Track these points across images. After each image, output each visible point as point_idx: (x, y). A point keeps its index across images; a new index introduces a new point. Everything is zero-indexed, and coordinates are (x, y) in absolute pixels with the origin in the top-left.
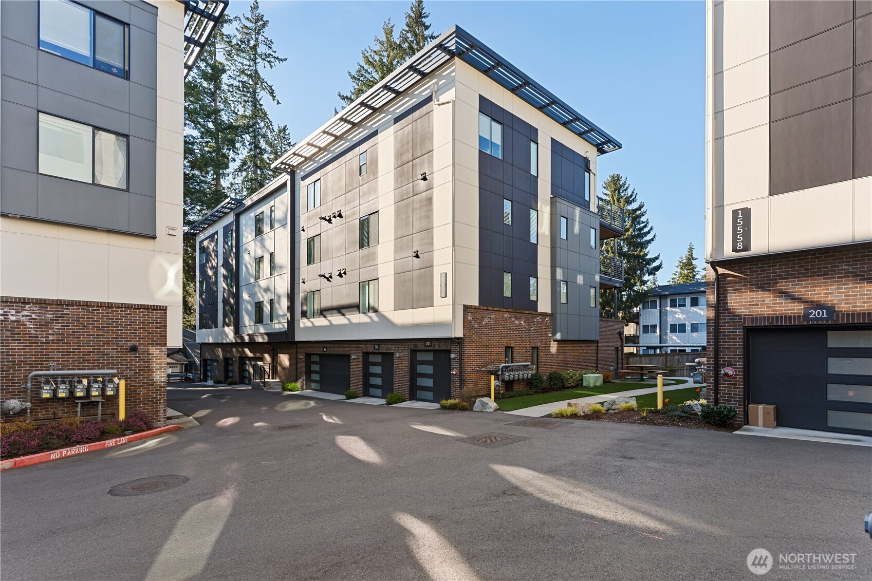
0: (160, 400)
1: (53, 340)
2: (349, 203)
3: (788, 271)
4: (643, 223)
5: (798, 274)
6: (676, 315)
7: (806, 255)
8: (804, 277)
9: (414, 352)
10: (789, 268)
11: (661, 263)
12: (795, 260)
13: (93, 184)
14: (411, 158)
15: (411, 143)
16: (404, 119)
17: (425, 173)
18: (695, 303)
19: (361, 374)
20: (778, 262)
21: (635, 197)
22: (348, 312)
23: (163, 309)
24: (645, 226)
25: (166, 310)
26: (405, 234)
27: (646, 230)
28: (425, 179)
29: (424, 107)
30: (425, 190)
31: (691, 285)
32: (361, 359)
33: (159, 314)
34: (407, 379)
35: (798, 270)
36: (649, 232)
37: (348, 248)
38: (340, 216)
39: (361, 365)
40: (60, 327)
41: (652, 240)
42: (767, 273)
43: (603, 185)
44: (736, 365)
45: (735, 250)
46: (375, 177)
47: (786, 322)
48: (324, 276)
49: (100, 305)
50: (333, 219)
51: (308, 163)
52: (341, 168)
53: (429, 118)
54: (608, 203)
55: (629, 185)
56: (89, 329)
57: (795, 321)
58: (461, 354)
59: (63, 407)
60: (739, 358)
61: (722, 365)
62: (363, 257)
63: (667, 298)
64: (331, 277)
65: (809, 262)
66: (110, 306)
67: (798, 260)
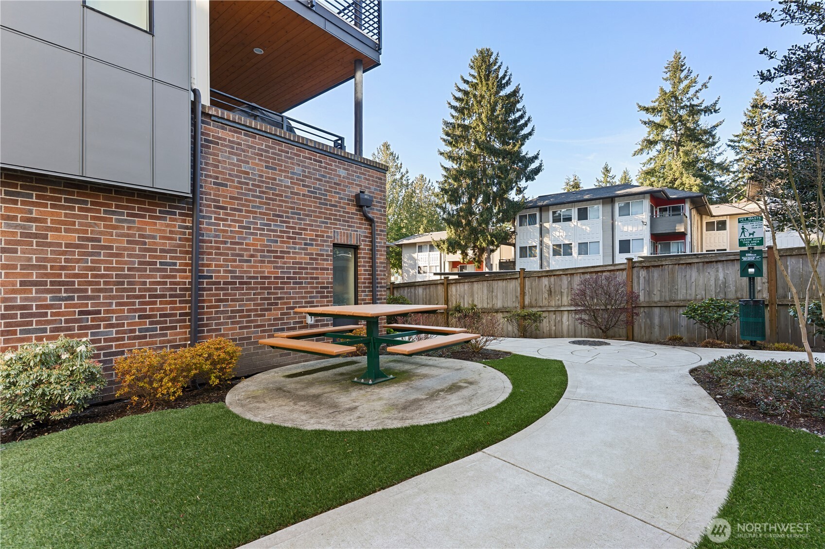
4: (518, 110)
6: (558, 233)
11: (541, 164)
18: (583, 215)
21: (509, 79)
24: (521, 117)
27: (522, 122)
31: (577, 193)
36: (526, 124)
41: (530, 134)
43: (470, 65)
54: (474, 86)
55: (502, 63)
63: (548, 210)
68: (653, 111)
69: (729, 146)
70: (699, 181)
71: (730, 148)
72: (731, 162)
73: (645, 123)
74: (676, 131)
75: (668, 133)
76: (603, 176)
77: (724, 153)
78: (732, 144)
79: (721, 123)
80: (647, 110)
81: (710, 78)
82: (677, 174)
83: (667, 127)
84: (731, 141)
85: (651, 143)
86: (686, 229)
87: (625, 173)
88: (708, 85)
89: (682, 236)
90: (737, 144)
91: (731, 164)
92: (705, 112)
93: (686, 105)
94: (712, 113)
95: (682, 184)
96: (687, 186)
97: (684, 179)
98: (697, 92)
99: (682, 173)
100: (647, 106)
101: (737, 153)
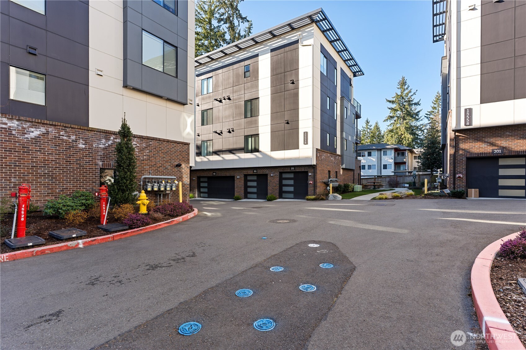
0: (187, 195)
1: (146, 159)
2: (236, 92)
3: (485, 135)
5: (490, 136)
7: (493, 128)
8: (492, 137)
9: (281, 173)
10: (486, 133)
12: (483, 131)
13: (164, 72)
14: (283, 71)
15: (283, 64)
16: (278, 51)
17: (293, 80)
18: (370, 155)
19: (243, 186)
20: (481, 131)
22: (237, 152)
23: (188, 144)
25: (189, 145)
26: (278, 111)
28: (293, 83)
29: (292, 46)
30: (293, 89)
32: (243, 178)
33: (186, 147)
34: (277, 187)
35: (489, 134)
37: (235, 117)
38: (229, 99)
39: (243, 181)
40: (148, 152)
42: (477, 135)
44: (463, 173)
45: (466, 125)
46: (257, 79)
47: (484, 155)
48: (216, 132)
49: (164, 140)
50: (223, 101)
51: (201, 67)
52: (230, 72)
53: (295, 52)
56: (159, 154)
57: (488, 155)
58: (315, 173)
59: (150, 197)
60: (464, 170)
61: (456, 173)
62: (247, 123)
64: (222, 133)
65: (494, 131)
66: (168, 141)
67: (490, 130)
68: (393, 102)
69: (425, 117)
70: (412, 136)
71: (426, 118)
72: (426, 124)
73: (389, 109)
74: (402, 112)
75: (399, 113)
76: (366, 125)
77: (423, 119)
78: (427, 116)
79: (421, 110)
80: (390, 102)
81: (417, 91)
82: (403, 133)
83: (398, 111)
84: (427, 114)
85: (392, 117)
86: (406, 160)
87: (376, 123)
88: (416, 93)
89: (405, 163)
90: (429, 116)
91: (426, 125)
92: (415, 105)
93: (406, 101)
94: (417, 105)
95: (405, 137)
96: (407, 138)
97: (406, 135)
98: (411, 96)
99: (405, 132)
100: (390, 100)
101: (429, 120)
